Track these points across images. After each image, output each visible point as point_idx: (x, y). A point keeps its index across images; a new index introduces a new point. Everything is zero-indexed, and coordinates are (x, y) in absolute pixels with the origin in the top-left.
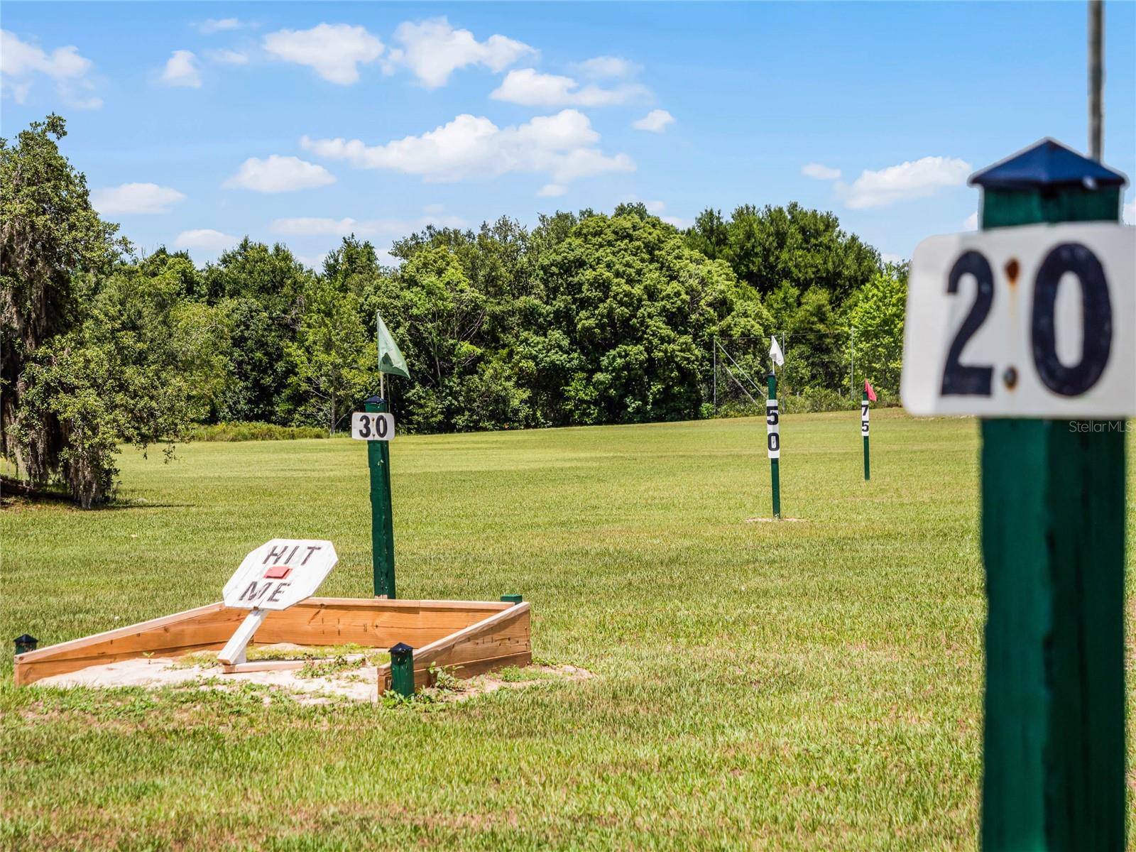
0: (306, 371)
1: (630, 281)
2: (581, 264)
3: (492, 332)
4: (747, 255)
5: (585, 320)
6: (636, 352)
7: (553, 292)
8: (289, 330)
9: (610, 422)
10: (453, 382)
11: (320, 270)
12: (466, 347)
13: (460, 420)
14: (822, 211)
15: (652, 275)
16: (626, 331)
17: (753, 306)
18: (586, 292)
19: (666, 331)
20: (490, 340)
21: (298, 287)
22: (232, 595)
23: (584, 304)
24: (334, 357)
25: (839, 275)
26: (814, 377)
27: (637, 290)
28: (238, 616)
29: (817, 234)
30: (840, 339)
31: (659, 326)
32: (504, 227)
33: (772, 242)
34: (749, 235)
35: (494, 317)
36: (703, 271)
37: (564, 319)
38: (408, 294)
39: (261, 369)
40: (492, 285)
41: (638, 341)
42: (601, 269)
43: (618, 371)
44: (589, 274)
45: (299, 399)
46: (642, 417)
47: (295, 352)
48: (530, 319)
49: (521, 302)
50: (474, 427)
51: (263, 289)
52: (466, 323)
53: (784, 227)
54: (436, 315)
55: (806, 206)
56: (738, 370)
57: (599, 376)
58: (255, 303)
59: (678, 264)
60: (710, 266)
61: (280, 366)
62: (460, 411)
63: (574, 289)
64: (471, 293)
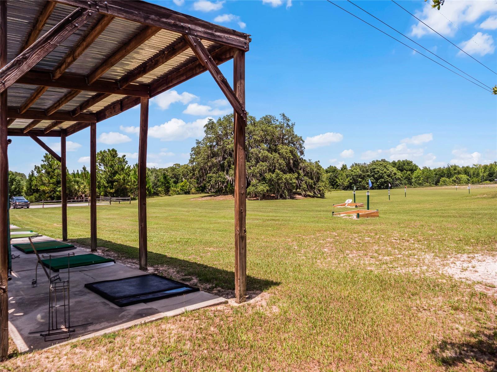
0: (339, 182)
1: (382, 171)
2: (375, 168)
3: (363, 177)
4: (399, 167)
5: (376, 176)
6: (383, 180)
7: (372, 172)
8: (336, 177)
9: (380, 189)
10: (358, 184)
11: (340, 169)
12: (360, 179)
13: (359, 189)
14: (410, 161)
15: (385, 170)
16: (381, 177)
17: (399, 174)
18: (376, 172)
19: (387, 177)
20: (363, 178)
21: (337, 171)
22: (346, 202)
23: (376, 174)
24: (342, 181)
25: (412, 169)
26: (408, 183)
27: (383, 172)
28: (346, 204)
29: (410, 164)
30: (412, 178)
31: (386, 177)
32: (365, 164)
33: (403, 165)
34: (400, 164)
35: (363, 175)
36: (392, 169)
37: (373, 176)
38: (352, 173)
39: (333, 182)
40: (363, 171)
41: (383, 179)
42: (378, 169)
43: (380, 182)
44: (376, 170)
45: (338, 186)
46: (384, 189)
47: (337, 180)
48: (368, 176)
49: (367, 174)
50: (361, 190)
51: (333, 172)
52: (360, 176)
53: (405, 163)
54: (356, 175)
55: (408, 160)
56: (397, 182)
57: (378, 183)
58: (332, 174)
59: (389, 168)
60: (394, 169)
61: (335, 182)
62: (359, 188)
63: (374, 172)
64: (360, 172)
